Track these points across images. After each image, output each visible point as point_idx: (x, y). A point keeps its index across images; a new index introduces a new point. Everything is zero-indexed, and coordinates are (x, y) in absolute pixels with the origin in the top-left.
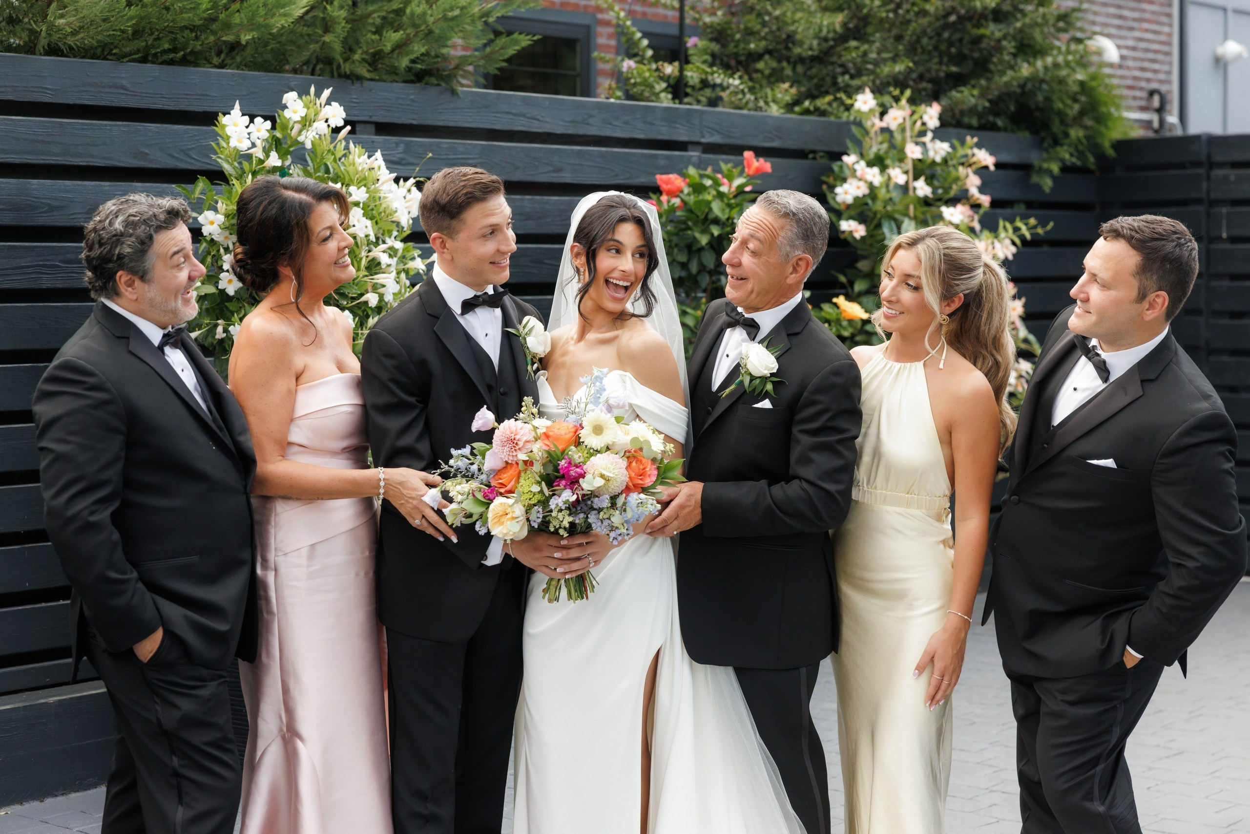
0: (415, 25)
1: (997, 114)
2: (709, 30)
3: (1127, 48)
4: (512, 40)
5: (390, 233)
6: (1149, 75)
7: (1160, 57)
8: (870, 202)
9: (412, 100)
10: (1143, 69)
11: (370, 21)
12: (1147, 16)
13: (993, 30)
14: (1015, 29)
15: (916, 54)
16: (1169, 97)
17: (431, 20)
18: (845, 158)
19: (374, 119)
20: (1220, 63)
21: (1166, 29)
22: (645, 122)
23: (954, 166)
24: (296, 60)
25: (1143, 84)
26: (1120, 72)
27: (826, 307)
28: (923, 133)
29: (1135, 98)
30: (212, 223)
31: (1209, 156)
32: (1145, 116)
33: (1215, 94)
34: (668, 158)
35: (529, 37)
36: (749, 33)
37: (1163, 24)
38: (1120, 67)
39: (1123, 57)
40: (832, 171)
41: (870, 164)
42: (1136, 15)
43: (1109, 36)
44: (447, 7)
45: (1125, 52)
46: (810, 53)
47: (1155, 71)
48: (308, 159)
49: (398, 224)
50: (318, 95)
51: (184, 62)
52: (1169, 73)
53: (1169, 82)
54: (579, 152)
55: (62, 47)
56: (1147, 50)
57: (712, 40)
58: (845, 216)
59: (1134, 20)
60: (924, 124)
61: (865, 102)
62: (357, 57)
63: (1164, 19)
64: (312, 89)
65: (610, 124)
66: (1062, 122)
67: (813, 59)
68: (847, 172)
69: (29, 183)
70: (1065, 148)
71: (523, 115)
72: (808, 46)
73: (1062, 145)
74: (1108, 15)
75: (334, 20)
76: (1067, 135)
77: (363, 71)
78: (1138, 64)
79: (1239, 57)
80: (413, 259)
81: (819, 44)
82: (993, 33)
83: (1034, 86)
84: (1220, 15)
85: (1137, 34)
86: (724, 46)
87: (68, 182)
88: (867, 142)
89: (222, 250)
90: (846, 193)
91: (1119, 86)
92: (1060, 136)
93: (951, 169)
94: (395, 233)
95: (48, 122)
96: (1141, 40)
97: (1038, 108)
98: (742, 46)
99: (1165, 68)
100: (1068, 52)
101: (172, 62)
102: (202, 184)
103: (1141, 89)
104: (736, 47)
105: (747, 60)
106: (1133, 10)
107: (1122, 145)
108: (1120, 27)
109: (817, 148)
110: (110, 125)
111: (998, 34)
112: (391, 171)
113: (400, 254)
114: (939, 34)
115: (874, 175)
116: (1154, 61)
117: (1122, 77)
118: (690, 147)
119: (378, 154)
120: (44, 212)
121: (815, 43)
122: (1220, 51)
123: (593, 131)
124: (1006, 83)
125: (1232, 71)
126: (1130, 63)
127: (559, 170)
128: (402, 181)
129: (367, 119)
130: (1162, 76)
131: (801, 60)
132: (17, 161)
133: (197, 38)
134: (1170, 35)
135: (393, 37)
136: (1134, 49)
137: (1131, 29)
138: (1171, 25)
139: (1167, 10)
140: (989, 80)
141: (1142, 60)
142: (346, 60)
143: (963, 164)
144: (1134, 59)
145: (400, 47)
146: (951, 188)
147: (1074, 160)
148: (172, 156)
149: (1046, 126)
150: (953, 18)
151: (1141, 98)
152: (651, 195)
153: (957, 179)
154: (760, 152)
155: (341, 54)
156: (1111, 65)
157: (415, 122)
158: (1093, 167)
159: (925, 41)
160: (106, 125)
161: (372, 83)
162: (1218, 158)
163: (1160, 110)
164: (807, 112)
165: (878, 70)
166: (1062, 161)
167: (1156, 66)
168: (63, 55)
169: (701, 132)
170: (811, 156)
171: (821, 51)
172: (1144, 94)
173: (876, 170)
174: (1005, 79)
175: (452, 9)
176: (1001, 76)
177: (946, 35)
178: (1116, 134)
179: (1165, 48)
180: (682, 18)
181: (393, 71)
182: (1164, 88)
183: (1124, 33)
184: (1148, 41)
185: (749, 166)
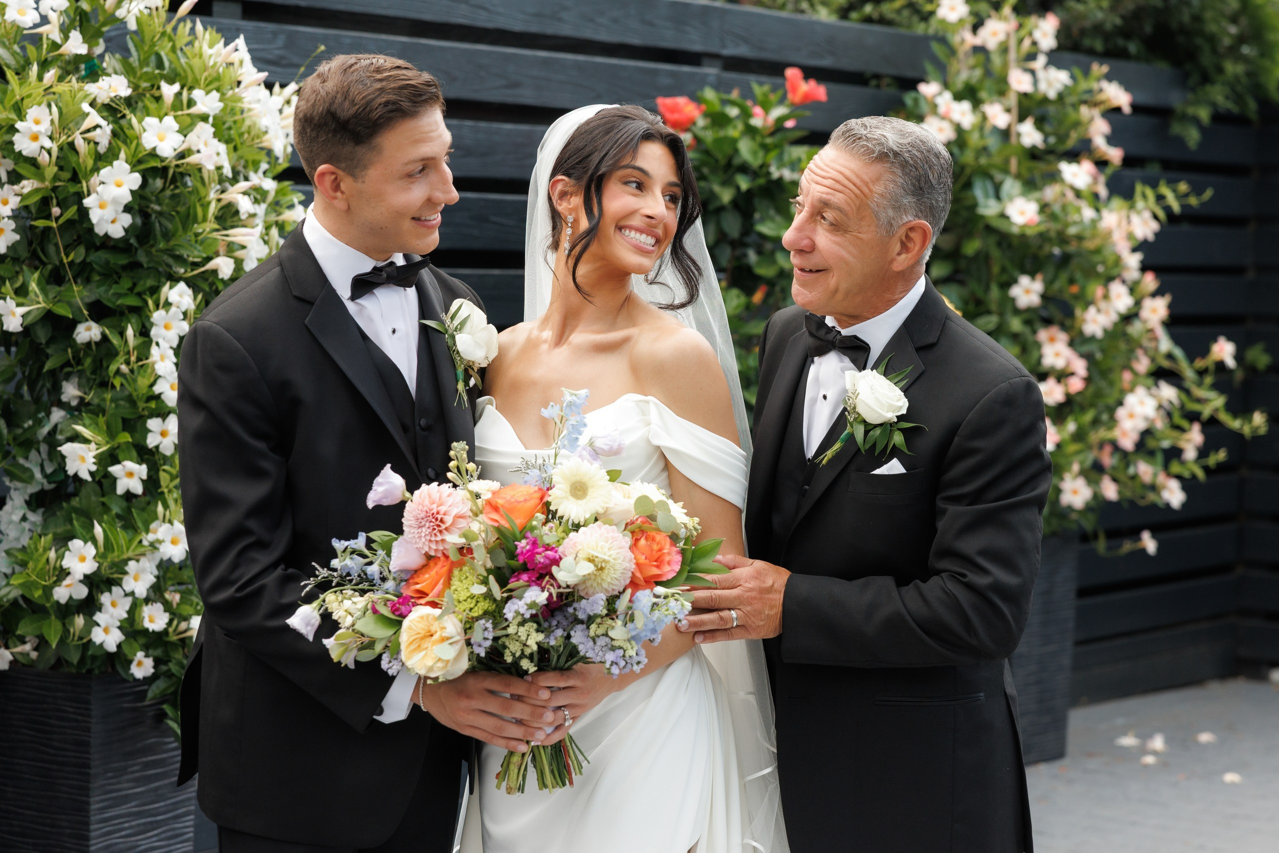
1: (1129, 37)
5: (256, 165)
8: (957, 150)
18: (922, 87)
22: (643, 23)
23: (1074, 105)
28: (1032, 57)
34: (673, 74)
40: (903, 104)
41: (958, 97)
48: (131, 46)
49: (269, 152)
54: (545, 61)
60: (1034, 43)
61: (952, 8)
65: (592, 23)
66: (1213, 51)
68: (924, 108)
70: (1218, 87)
73: (1214, 83)
76: (1220, 70)
80: (291, 207)
88: (954, 66)
92: (1211, 70)
93: (1070, 110)
94: (264, 166)
97: (1182, 32)
109: (882, 71)
112: (261, 70)
113: (271, 197)
115: (962, 111)
118: (705, 61)
119: (240, 42)
123: (567, 30)
127: (515, 85)
128: (277, 88)
143: (1085, 102)
146: (1068, 136)
147: (1230, 104)
149: (1191, 55)
153: (1077, 124)
154: (810, 73)
158: (1254, 116)
164: (868, 20)
166: (1214, 105)
169: (723, 41)
170: (873, 81)
173: (966, 105)
185: (794, 89)
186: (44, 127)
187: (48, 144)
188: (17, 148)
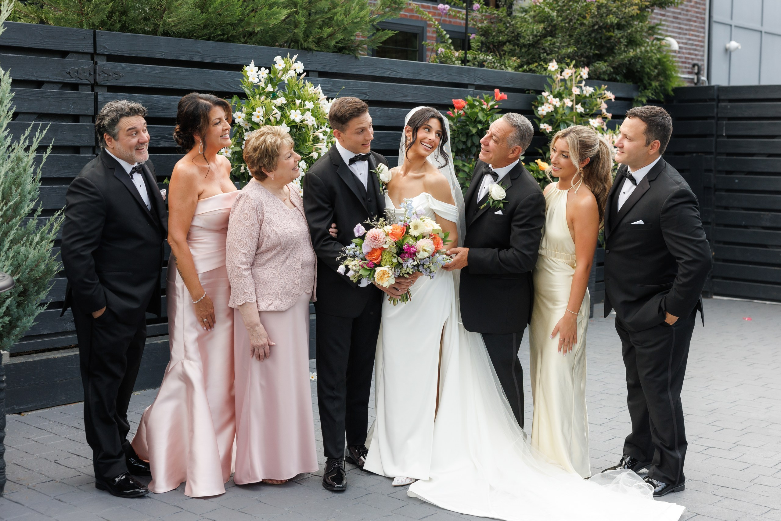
0: (338, 25)
1: (617, 74)
2: (480, 30)
3: (683, 43)
4: (385, 33)
5: (324, 124)
6: (693, 57)
7: (698, 48)
8: (554, 114)
9: (336, 61)
10: (690, 54)
11: (317, 22)
12: (693, 28)
13: (618, 33)
14: (627, 33)
15: (578, 44)
16: (702, 67)
17: (346, 23)
18: (543, 93)
19: (318, 70)
20: (727, 51)
21: (702, 35)
22: (448, 74)
23: (595, 98)
24: (281, 41)
25: (690, 61)
26: (679, 55)
27: (532, 164)
28: (580, 82)
29: (686, 68)
30: (240, 117)
31: (718, 96)
32: (691, 76)
33: (725, 66)
34: (458, 91)
35: (393, 32)
36: (500, 32)
37: (701, 32)
38: (679, 52)
39: (680, 48)
40: (537, 99)
41: (555, 97)
42: (687, 27)
43: (674, 37)
44: (354, 17)
45: (681, 45)
46: (528, 42)
47: (696, 55)
48: (286, 88)
50: (291, 57)
51: (228, 40)
52: (703, 56)
53: (703, 60)
54: (416, 88)
55: (170, 32)
56: (692, 45)
57: (481, 35)
58: (542, 121)
59: (686, 30)
60: (581, 77)
61: (553, 66)
62: (310, 40)
63: (701, 30)
64: (289, 55)
65: (431, 74)
66: (649, 78)
67: (530, 45)
68: (544, 100)
69: (153, 97)
70: (649, 91)
71: (390, 69)
72: (528, 39)
73: (648, 89)
74: (674, 27)
75: (299, 22)
76: (651, 85)
77: (313, 46)
78: (688, 51)
79: (737, 48)
81: (533, 38)
82: (617, 35)
83: (635, 61)
84: (729, 28)
85: (688, 37)
86: (487, 38)
87: (171, 97)
88: (554, 86)
89: (244, 131)
90: (543, 110)
91: (678, 62)
92: (648, 85)
93: (594, 100)
95: (162, 68)
96: (690, 39)
97: (637, 71)
98: (496, 38)
99: (701, 53)
100: (653, 45)
101: (222, 40)
102: (235, 99)
103: (689, 63)
104: (493, 38)
105: (498, 45)
106: (686, 25)
107: (678, 90)
108: (679, 33)
109: (530, 88)
110: (192, 70)
111: (619, 35)
112: (325, 94)
113: (328, 134)
114: (590, 35)
115: (556, 102)
116: (696, 50)
117: (679, 57)
118: (469, 86)
119: (319, 86)
120: (160, 111)
121: (531, 37)
122: (728, 45)
123: (423, 78)
124: (622, 59)
125: (733, 55)
126: (684, 51)
127: (406, 96)
128: (330, 100)
129: (315, 69)
130: (699, 57)
131: (524, 46)
132: (147, 86)
133: (234, 29)
134: (704, 37)
135: (328, 31)
136: (686, 44)
137: (685, 34)
138: (704, 33)
139: (703, 25)
140: (614, 57)
141: (690, 49)
142: (305, 41)
143: (600, 98)
144: (686, 49)
145: (331, 35)
146: (593, 109)
147: (653, 96)
148: (222, 86)
149: (641, 80)
150: (596, 27)
151: (689, 68)
152: (450, 109)
153: (597, 105)
154: (502, 89)
155: (303, 38)
156: (675, 52)
157: (337, 72)
158: (662, 100)
159: (583, 38)
160: (190, 70)
161: (317, 52)
162: (722, 97)
163: (698, 74)
164: (524, 71)
165: (560, 51)
166: (648, 97)
167: (696, 52)
168: (170, 36)
169: (475, 79)
170: (527, 92)
171: (534, 42)
172: (690, 66)
173: (558, 99)
174: (622, 57)
175: (356, 18)
176: (620, 56)
177: (593, 35)
178: (675, 84)
179: (702, 44)
180: (467, 24)
181: (327, 47)
182: (700, 63)
183: (681, 36)
184: (693, 40)
185: (497, 96)
186: (261, 114)
187: (262, 119)
188: (253, 120)
